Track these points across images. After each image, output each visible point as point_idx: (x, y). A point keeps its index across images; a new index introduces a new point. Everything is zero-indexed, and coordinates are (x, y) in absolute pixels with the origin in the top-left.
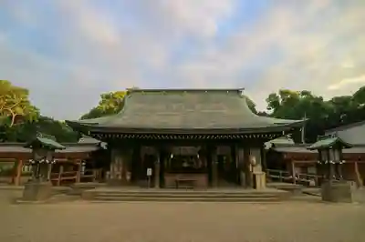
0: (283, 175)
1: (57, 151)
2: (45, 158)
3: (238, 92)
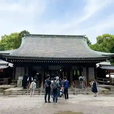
0: (105, 81)
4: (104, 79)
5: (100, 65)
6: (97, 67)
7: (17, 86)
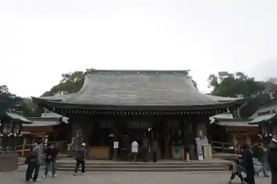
0: (225, 146)
1: (23, 125)
2: (13, 132)
3: (185, 73)
4: (223, 143)
5: (216, 120)
6: (211, 122)
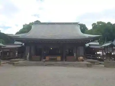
1: (2, 47)
3: (76, 23)
4: (92, 55)
5: (90, 45)
7: (26, 60)
